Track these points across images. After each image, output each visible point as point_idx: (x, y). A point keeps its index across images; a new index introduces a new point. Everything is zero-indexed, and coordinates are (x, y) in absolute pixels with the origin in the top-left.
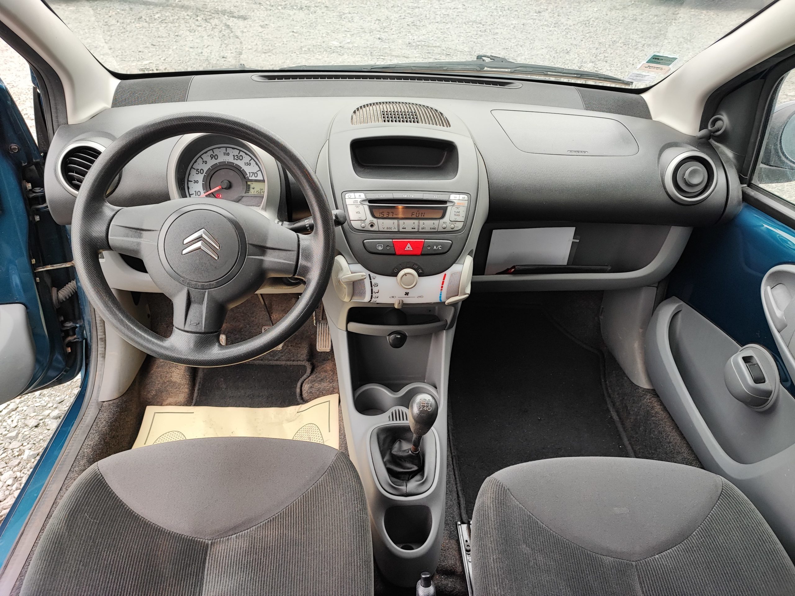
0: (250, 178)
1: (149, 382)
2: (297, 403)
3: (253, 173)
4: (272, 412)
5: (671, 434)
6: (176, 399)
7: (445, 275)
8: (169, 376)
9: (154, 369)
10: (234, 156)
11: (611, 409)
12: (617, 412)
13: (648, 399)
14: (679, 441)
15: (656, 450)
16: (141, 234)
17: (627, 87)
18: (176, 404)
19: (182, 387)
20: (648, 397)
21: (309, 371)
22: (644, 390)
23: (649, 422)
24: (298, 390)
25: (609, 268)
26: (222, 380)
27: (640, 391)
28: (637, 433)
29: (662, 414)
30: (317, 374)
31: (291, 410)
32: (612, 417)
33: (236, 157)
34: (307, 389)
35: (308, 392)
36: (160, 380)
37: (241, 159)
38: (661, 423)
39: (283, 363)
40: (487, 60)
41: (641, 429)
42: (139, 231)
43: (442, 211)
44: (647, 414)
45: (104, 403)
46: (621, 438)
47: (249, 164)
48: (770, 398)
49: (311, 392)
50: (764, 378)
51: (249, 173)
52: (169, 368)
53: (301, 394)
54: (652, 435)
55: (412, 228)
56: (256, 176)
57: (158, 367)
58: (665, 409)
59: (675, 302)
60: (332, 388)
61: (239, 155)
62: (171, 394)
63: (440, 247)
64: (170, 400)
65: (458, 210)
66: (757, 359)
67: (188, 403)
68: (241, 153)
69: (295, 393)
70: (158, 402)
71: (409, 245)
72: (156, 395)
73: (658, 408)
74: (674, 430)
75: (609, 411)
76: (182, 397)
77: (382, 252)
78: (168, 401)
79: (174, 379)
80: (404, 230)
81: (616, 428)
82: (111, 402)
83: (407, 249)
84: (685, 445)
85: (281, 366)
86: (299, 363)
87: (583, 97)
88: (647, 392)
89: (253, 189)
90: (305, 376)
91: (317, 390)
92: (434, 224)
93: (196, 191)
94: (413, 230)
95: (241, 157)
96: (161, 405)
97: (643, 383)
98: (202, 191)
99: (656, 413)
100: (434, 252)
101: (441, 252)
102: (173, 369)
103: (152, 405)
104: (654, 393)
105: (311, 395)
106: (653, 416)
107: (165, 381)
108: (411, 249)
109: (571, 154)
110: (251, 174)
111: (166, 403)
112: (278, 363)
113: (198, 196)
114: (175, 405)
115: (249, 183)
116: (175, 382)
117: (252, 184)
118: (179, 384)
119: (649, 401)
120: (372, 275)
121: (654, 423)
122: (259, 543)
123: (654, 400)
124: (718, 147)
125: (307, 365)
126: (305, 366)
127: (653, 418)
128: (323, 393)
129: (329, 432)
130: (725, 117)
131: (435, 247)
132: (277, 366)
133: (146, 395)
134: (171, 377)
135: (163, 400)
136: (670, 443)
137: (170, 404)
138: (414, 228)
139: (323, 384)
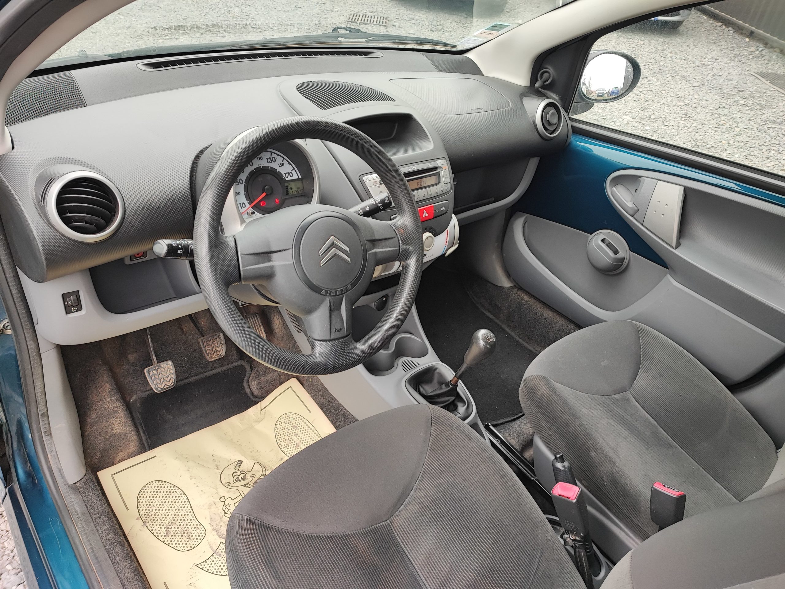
0: (287, 179)
1: (87, 446)
2: (253, 403)
3: (288, 173)
4: (235, 420)
5: (544, 312)
6: (127, 452)
7: (447, 231)
8: (109, 430)
9: (89, 429)
10: (267, 159)
11: (485, 312)
12: (490, 312)
13: (517, 294)
14: (552, 314)
15: (535, 327)
16: (270, 257)
17: (453, 50)
18: (130, 456)
19: (129, 435)
20: (514, 292)
21: (248, 368)
22: (509, 288)
23: (522, 310)
24: (248, 391)
25: (493, 199)
26: (164, 411)
27: (506, 290)
28: (513, 321)
29: (531, 301)
30: (257, 369)
31: (252, 411)
32: (489, 318)
33: (269, 160)
34: (255, 386)
35: (258, 388)
36: (100, 438)
37: (274, 160)
38: (534, 307)
39: (219, 370)
40: (344, 32)
41: (515, 317)
42: (266, 255)
43: (437, 176)
44: (519, 305)
45: (77, 485)
46: (503, 330)
47: (282, 165)
48: (624, 263)
49: (261, 388)
50: (618, 251)
51: (285, 174)
52: (106, 421)
53: (252, 394)
54: (528, 318)
56: (291, 175)
57: (92, 426)
58: (532, 296)
59: (522, 216)
60: (279, 376)
61: (271, 158)
62: (119, 448)
63: (444, 208)
64: (121, 455)
66: (609, 240)
67: (141, 450)
68: (273, 155)
69: (246, 394)
70: (108, 463)
71: (425, 212)
72: (102, 456)
73: (526, 297)
74: (545, 309)
75: (484, 314)
76: (133, 446)
78: (119, 458)
79: (116, 431)
80: (419, 200)
81: (496, 323)
82: (84, 480)
83: (424, 216)
84: (557, 316)
85: (218, 374)
86: (235, 364)
87: (432, 61)
88: (512, 289)
89: (291, 189)
90: (247, 375)
91: (266, 383)
92: (436, 189)
93: (240, 204)
94: (425, 198)
95: (274, 159)
96: (113, 465)
97: (506, 283)
98: (246, 203)
99: (526, 301)
100: (440, 213)
101: (445, 212)
102: (112, 420)
103: (102, 469)
104: (519, 286)
105: (262, 389)
106: (525, 305)
107: (108, 437)
108: (427, 215)
109: (474, 112)
110: (287, 175)
111: (118, 460)
112: (214, 372)
113: (244, 208)
114: (129, 458)
115: (286, 184)
116: (120, 434)
117: (289, 184)
118: (125, 434)
119: (516, 295)
121: (527, 309)
122: (426, 501)
123: (520, 293)
124: (546, 93)
125: (244, 364)
126: (241, 366)
127: (525, 306)
128: (272, 384)
129: (310, 412)
130: (551, 70)
131: (441, 209)
132: (215, 375)
133: (91, 461)
134: (113, 430)
135: (114, 458)
136: (546, 318)
137: (123, 460)
138: (425, 196)
139: (268, 375)
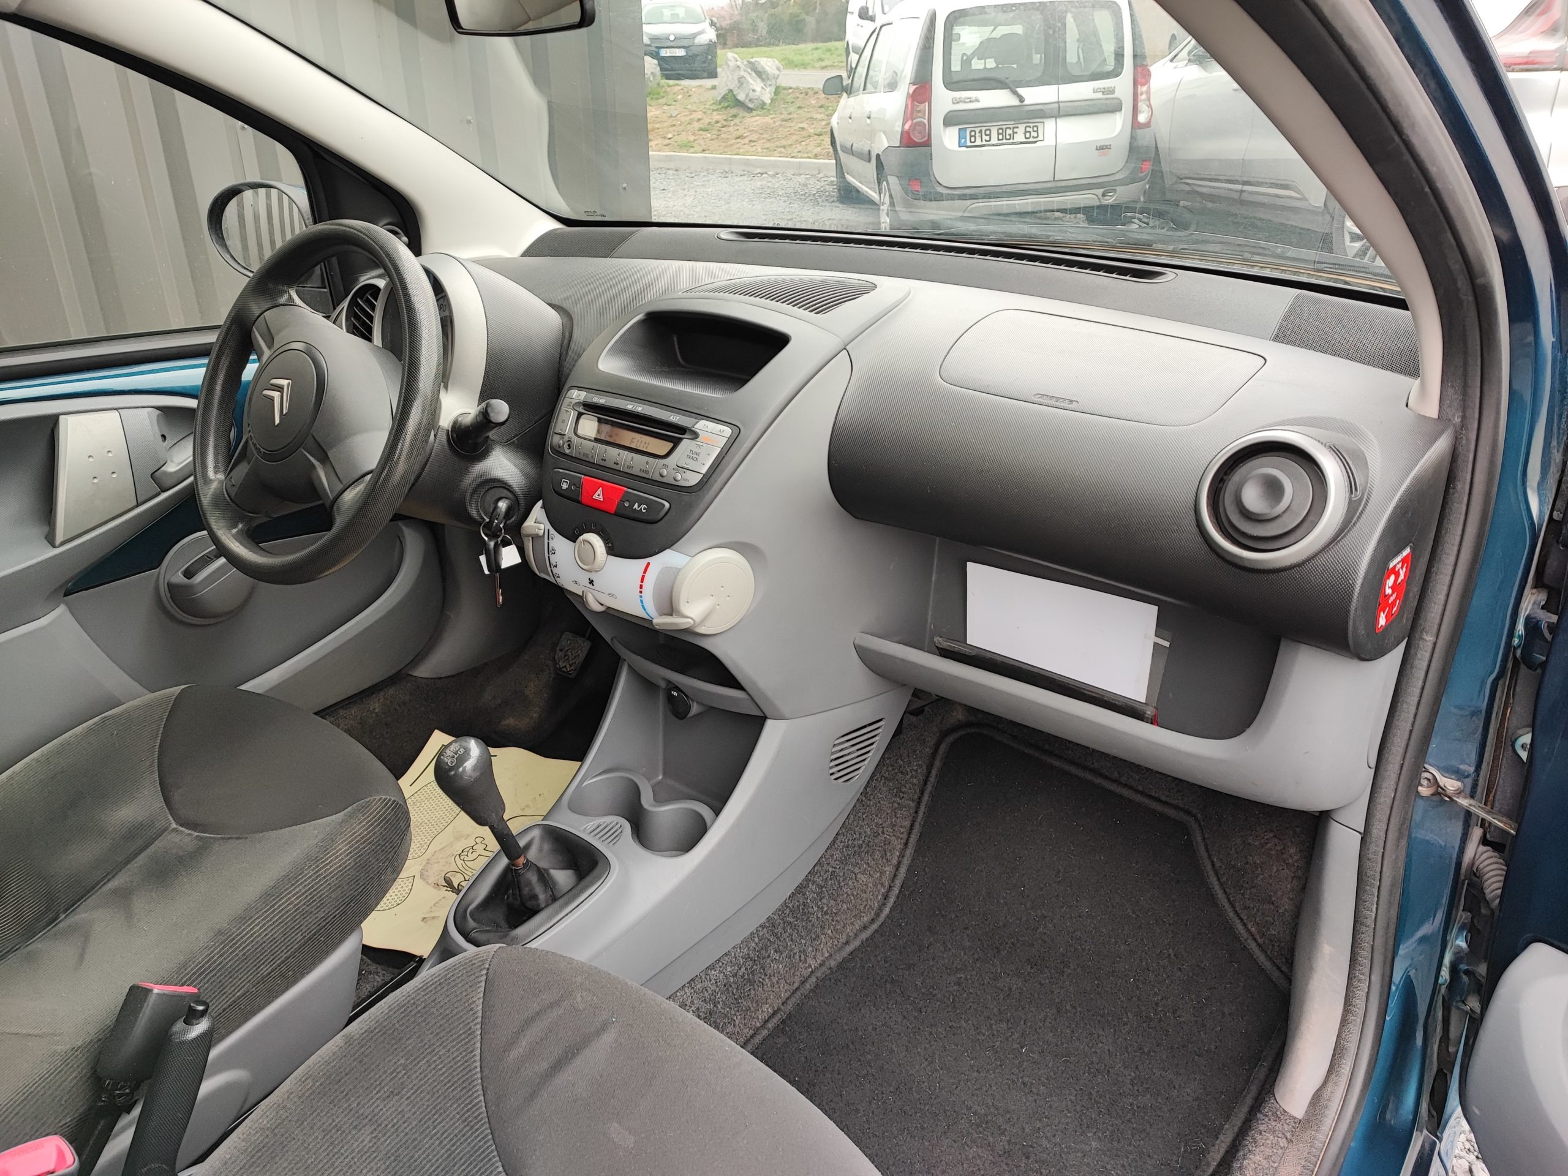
7: (648, 564)
43: (671, 445)
55: (615, 463)
63: (644, 509)
65: (697, 450)
71: (600, 491)
77: (565, 493)
80: (604, 463)
83: (595, 496)
92: (647, 463)
94: (616, 467)
100: (632, 515)
101: (644, 517)
108: (602, 498)
120: (552, 531)
131: (636, 506)
138: (617, 464)
